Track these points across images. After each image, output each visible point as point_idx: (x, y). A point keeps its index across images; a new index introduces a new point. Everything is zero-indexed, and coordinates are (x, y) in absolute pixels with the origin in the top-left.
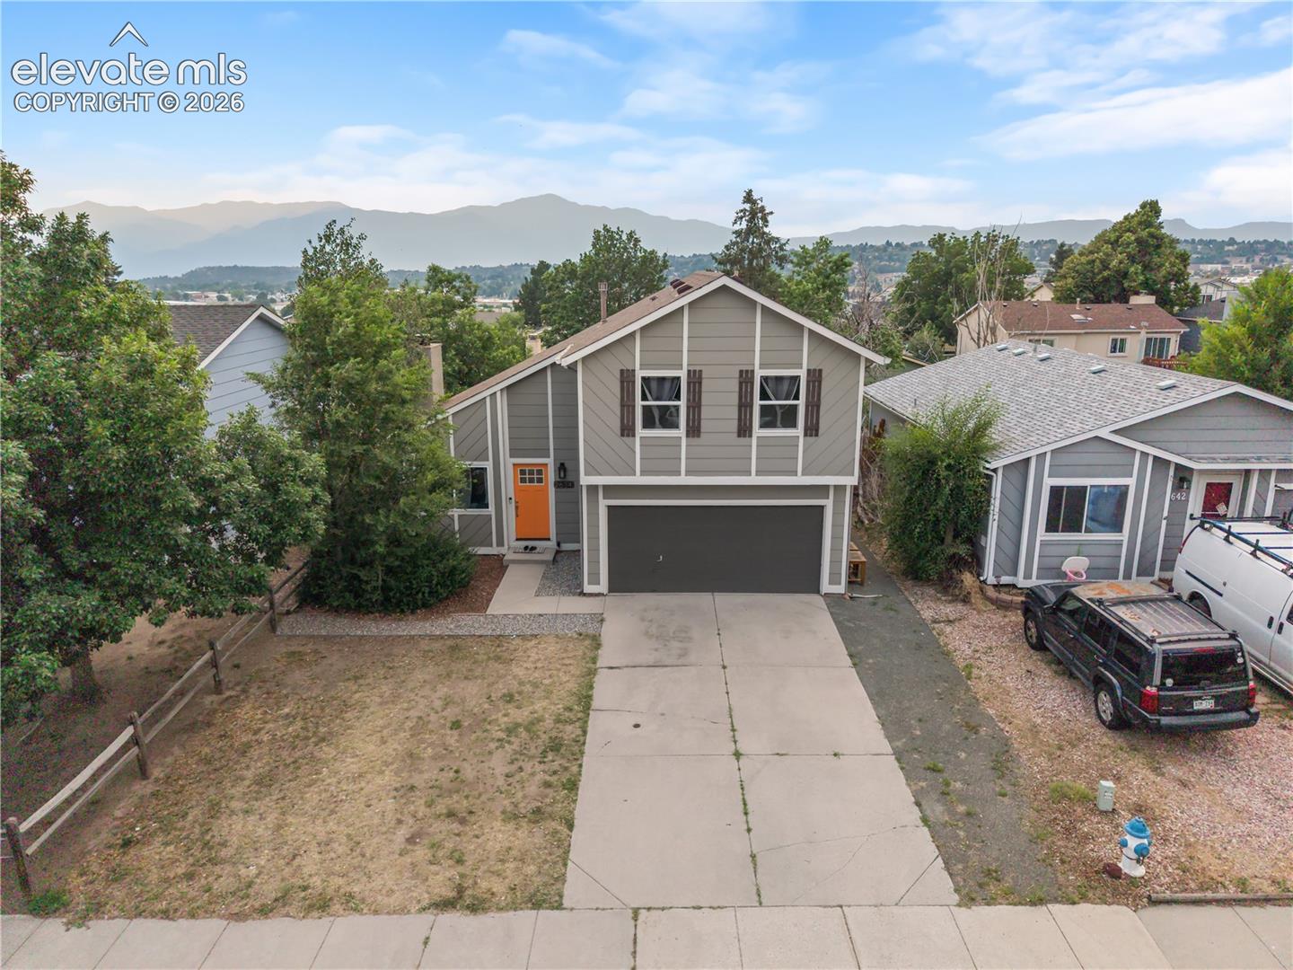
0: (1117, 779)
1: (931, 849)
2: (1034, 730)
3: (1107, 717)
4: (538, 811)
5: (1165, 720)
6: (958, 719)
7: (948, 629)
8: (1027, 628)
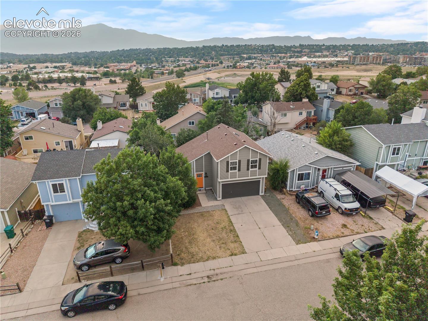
0: (313, 225)
1: (291, 238)
2: (301, 218)
3: (311, 215)
4: (235, 241)
5: (319, 215)
6: (289, 218)
7: (283, 201)
8: (296, 200)
